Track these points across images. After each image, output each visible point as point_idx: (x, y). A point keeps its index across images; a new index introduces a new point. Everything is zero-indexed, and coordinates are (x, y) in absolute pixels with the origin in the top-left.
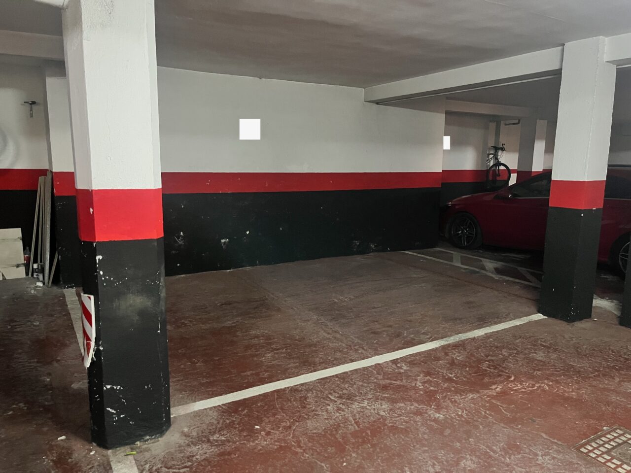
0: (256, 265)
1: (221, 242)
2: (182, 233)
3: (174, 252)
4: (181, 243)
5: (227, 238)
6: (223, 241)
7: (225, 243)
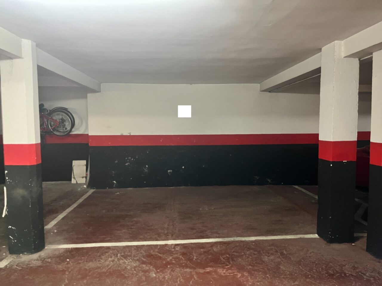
0: (188, 186)
1: (167, 171)
2: (147, 166)
3: (143, 175)
4: (146, 171)
5: (171, 170)
6: (169, 171)
7: (170, 172)
